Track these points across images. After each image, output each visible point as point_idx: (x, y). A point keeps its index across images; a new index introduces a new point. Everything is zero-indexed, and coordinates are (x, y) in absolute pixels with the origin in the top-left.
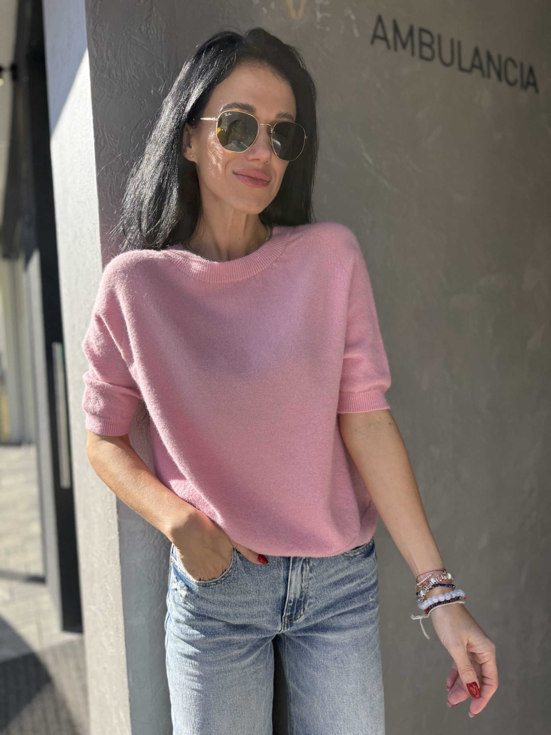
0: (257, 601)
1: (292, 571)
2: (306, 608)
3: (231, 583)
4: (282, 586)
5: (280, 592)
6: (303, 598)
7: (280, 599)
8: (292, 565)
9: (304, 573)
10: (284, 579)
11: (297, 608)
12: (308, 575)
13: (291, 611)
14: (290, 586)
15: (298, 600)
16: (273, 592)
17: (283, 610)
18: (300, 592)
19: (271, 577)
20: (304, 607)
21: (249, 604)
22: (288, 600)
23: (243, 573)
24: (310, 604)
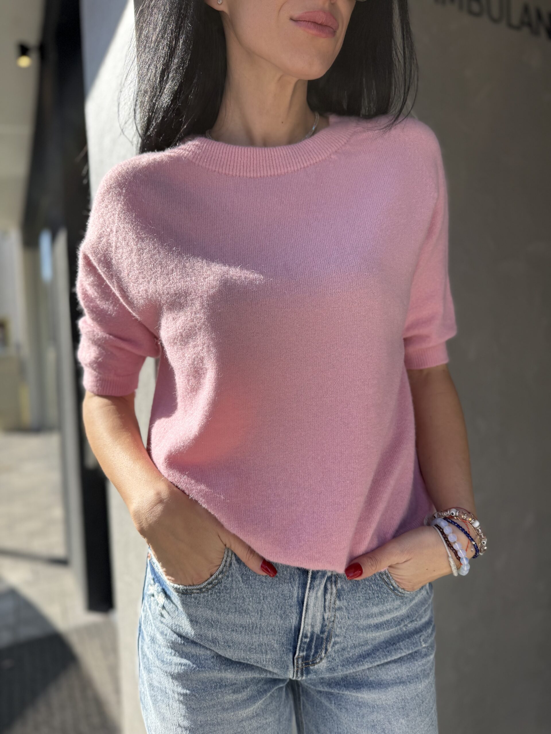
0: (259, 626)
1: (309, 591)
2: (330, 649)
3: (222, 594)
4: (295, 610)
5: (292, 619)
6: (326, 634)
7: (291, 629)
8: (311, 581)
9: (328, 596)
10: (298, 601)
11: (316, 647)
12: (335, 601)
13: (307, 650)
14: (306, 613)
15: (318, 635)
16: (281, 617)
17: (295, 648)
18: (320, 625)
19: (280, 595)
20: (326, 646)
21: (246, 629)
22: (303, 634)
23: (239, 581)
24: (336, 644)
